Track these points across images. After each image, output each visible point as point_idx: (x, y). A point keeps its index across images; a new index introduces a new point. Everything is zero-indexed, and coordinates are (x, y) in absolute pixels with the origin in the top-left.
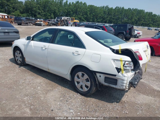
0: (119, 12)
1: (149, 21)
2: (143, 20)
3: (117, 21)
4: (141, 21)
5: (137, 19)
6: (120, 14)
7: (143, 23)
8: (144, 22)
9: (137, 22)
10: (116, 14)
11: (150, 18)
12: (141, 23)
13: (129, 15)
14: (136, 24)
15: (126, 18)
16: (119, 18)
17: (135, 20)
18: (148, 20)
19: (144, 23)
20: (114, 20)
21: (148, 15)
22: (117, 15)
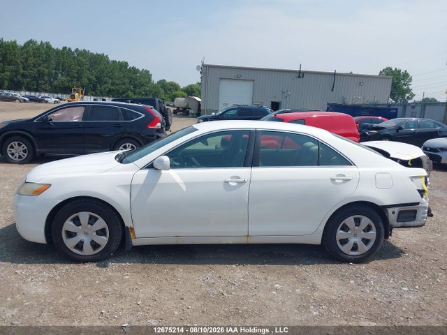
0: (39, 56)
1: (124, 84)
2: (110, 81)
3: (38, 83)
4: (106, 83)
5: (94, 79)
6: (45, 62)
7: (110, 89)
8: (112, 87)
9: (95, 86)
10: (31, 61)
11: (124, 77)
12: (105, 89)
13: (69, 67)
14: (94, 90)
15: (62, 74)
16: (41, 74)
17: (89, 79)
18: (120, 82)
19: (113, 90)
20: (28, 80)
21: (118, 68)
22: (34, 66)
